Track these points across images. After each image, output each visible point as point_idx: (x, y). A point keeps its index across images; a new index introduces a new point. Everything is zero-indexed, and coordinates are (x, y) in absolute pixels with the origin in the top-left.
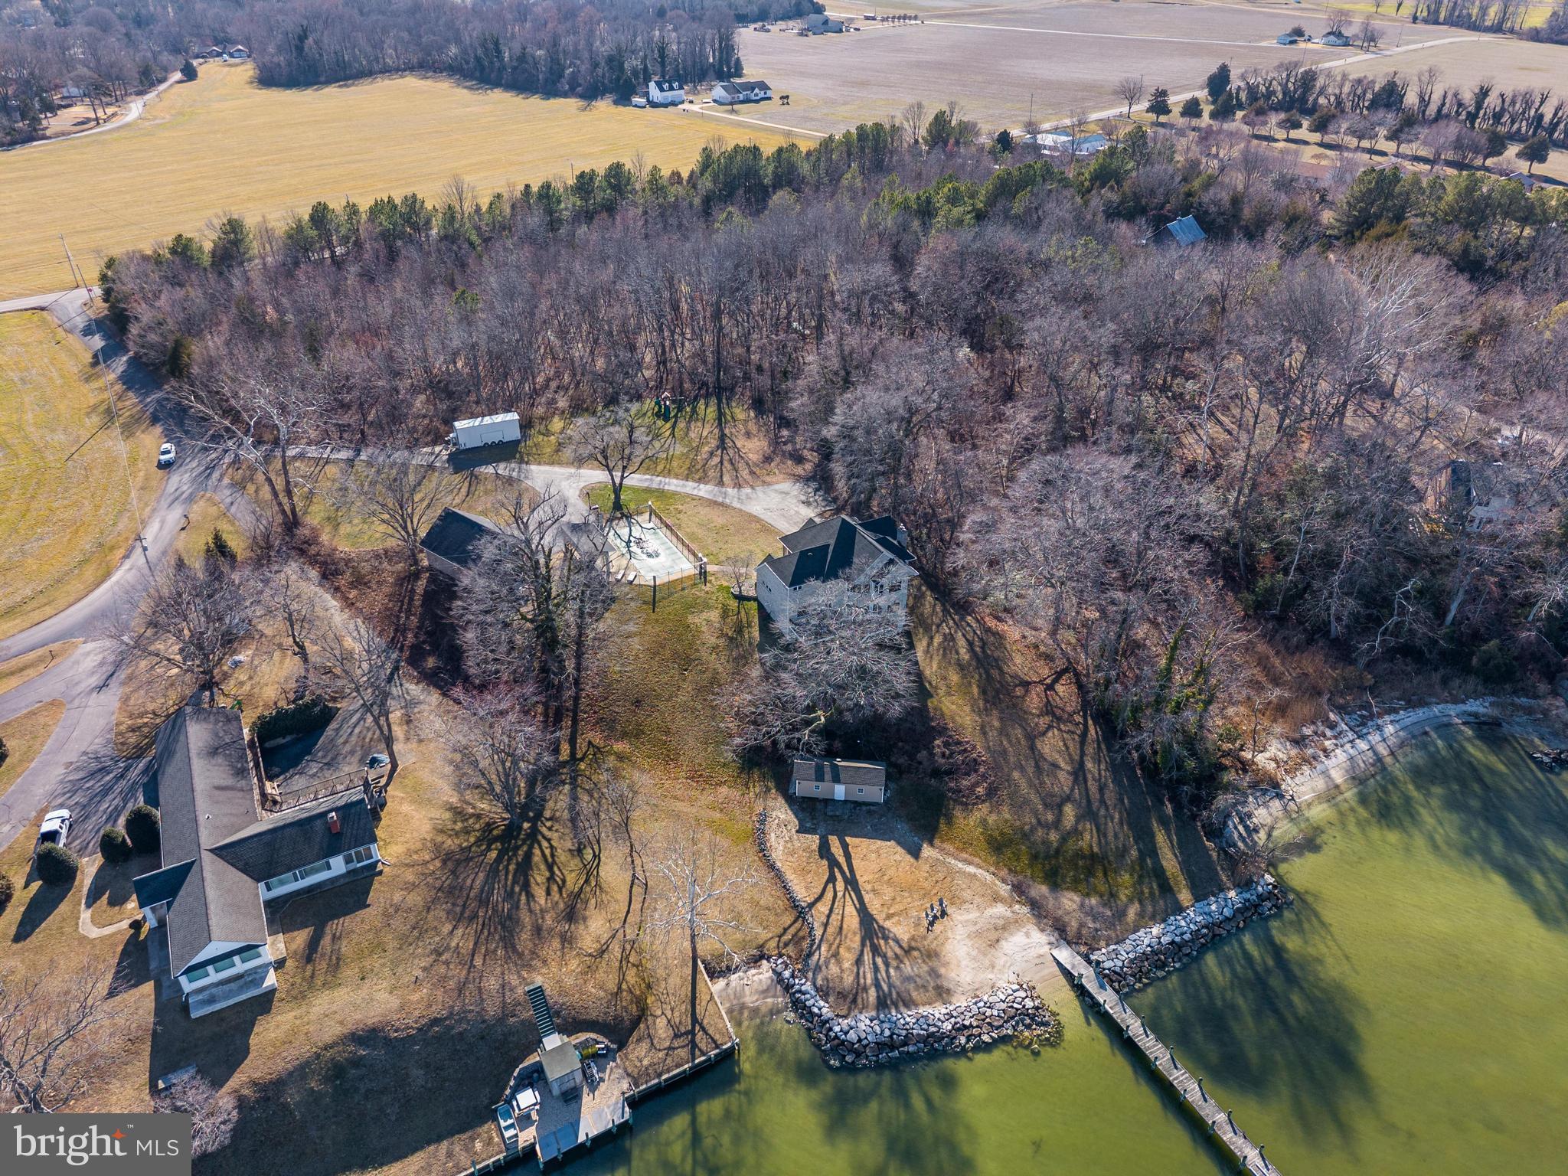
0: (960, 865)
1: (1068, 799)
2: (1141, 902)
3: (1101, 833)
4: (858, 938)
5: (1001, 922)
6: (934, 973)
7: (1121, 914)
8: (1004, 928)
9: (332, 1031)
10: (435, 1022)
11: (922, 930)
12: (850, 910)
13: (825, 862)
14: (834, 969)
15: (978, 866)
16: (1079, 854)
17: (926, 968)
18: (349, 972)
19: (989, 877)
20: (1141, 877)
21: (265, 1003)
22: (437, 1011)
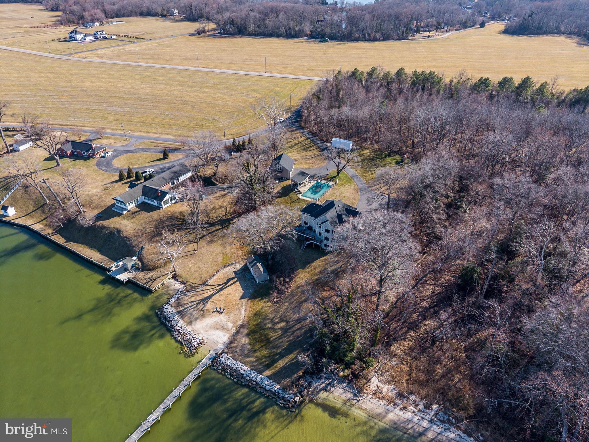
0: (243, 309)
1: (287, 321)
2: (257, 360)
3: (280, 337)
4: (200, 298)
5: (226, 327)
6: (196, 319)
7: (248, 356)
8: (224, 328)
9: (117, 226)
10: (127, 237)
11: (212, 311)
12: (210, 293)
13: (225, 281)
14: (187, 298)
15: (245, 313)
16: (266, 336)
17: (197, 316)
18: (132, 220)
19: (242, 317)
20: (269, 357)
21: (120, 215)
22: (129, 236)
